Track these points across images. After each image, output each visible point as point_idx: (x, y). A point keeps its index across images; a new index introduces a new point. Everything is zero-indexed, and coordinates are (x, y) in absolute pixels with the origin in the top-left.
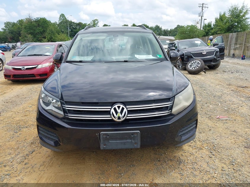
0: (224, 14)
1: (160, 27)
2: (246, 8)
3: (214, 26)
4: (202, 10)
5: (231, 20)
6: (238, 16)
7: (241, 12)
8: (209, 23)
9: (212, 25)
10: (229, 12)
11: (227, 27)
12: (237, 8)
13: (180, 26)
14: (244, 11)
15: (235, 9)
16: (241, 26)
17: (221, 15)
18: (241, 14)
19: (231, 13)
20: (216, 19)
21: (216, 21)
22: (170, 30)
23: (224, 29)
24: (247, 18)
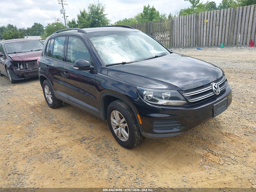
0: (84, 11)
1: (14, 26)
2: (101, 6)
3: (78, 22)
4: (63, 7)
5: (92, 17)
6: (97, 13)
7: (98, 9)
8: (73, 20)
9: (76, 22)
10: (88, 10)
11: (91, 23)
12: (94, 6)
13: (37, 24)
14: (101, 8)
15: (93, 6)
16: (102, 21)
17: (82, 12)
18: (99, 11)
19: (91, 10)
20: (78, 16)
21: (79, 18)
22: (27, 29)
23: (88, 25)
24: (104, 15)
